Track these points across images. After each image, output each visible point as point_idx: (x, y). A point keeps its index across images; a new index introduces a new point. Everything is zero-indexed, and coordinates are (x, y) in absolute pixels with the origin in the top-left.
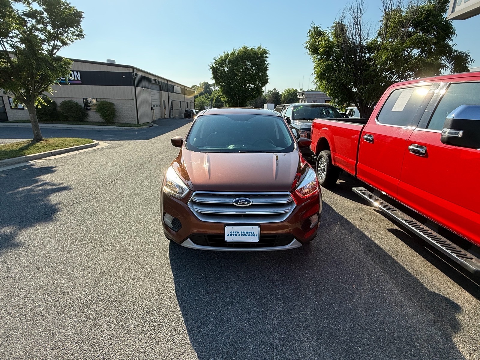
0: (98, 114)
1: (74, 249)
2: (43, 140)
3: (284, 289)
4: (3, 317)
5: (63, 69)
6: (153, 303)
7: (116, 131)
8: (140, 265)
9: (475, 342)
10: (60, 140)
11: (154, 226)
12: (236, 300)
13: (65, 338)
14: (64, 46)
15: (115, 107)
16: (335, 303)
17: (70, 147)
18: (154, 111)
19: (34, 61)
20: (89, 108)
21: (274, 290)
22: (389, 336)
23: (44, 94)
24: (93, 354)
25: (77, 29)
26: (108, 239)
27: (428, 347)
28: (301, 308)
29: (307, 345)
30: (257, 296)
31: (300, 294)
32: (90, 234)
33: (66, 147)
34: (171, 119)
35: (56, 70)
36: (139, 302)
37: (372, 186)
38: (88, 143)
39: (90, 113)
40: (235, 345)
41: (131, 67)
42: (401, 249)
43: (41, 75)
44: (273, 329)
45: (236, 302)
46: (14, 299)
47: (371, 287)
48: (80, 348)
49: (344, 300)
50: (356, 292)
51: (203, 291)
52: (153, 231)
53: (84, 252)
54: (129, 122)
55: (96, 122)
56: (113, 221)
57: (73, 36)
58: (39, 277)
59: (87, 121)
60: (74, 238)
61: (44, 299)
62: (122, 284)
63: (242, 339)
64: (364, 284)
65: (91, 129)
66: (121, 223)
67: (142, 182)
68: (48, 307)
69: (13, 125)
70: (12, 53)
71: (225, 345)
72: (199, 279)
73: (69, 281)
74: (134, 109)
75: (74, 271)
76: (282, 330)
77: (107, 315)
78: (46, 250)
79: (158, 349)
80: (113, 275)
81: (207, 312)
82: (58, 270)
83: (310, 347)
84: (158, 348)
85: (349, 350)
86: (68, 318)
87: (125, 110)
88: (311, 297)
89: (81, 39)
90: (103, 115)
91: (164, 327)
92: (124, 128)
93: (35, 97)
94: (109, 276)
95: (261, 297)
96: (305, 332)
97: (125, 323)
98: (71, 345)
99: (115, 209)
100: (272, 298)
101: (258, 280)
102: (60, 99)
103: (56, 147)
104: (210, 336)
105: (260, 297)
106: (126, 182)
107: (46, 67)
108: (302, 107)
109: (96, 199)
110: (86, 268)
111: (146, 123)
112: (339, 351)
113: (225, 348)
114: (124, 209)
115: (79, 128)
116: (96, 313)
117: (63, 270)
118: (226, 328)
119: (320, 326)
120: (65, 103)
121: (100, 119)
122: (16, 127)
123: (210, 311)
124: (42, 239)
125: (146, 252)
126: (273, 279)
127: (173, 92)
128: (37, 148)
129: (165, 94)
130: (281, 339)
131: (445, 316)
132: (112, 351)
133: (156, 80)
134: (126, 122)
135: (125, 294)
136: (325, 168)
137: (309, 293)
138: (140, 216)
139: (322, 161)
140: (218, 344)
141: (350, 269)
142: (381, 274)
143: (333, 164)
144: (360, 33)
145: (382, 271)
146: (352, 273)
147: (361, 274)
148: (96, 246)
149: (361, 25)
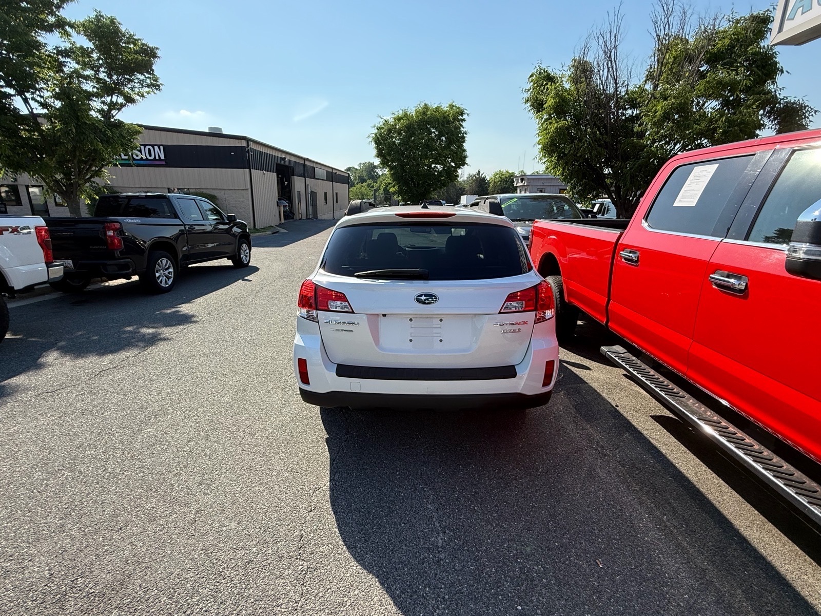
1: (68, 466)
3: (455, 570)
5: (124, 141)
8: (180, 506)
11: (230, 418)
14: (130, 104)
15: (218, 202)
18: (281, 208)
19: (72, 127)
21: (433, 572)
23: (94, 182)
25: (149, 76)
30: (396, 587)
31: (486, 583)
32: (108, 434)
34: (309, 220)
35: (112, 142)
41: (244, 138)
47: (636, 567)
49: (579, 602)
50: (604, 581)
52: (225, 429)
53: (83, 474)
57: (142, 87)
62: (129, 550)
64: (622, 561)
67: (235, 329)
70: (44, 116)
73: (29, 543)
74: (249, 206)
80: (121, 529)
87: (233, 207)
88: (510, 592)
89: (155, 91)
93: (79, 186)
94: (112, 530)
99: (171, 381)
100: (426, 594)
101: (404, 548)
105: (402, 592)
106: (207, 330)
107: (95, 138)
109: (145, 363)
110: (74, 511)
111: (268, 227)
114: (187, 381)
117: (28, 516)
124: (17, 445)
125: (199, 475)
126: (435, 544)
127: (314, 178)
129: (299, 180)
133: (285, 158)
135: (129, 578)
137: (505, 583)
138: (211, 398)
141: (594, 522)
142: (656, 534)
143: (567, 301)
144: (615, 75)
145: (658, 526)
146: (596, 532)
147: (616, 534)
148: (111, 461)
149: (617, 61)
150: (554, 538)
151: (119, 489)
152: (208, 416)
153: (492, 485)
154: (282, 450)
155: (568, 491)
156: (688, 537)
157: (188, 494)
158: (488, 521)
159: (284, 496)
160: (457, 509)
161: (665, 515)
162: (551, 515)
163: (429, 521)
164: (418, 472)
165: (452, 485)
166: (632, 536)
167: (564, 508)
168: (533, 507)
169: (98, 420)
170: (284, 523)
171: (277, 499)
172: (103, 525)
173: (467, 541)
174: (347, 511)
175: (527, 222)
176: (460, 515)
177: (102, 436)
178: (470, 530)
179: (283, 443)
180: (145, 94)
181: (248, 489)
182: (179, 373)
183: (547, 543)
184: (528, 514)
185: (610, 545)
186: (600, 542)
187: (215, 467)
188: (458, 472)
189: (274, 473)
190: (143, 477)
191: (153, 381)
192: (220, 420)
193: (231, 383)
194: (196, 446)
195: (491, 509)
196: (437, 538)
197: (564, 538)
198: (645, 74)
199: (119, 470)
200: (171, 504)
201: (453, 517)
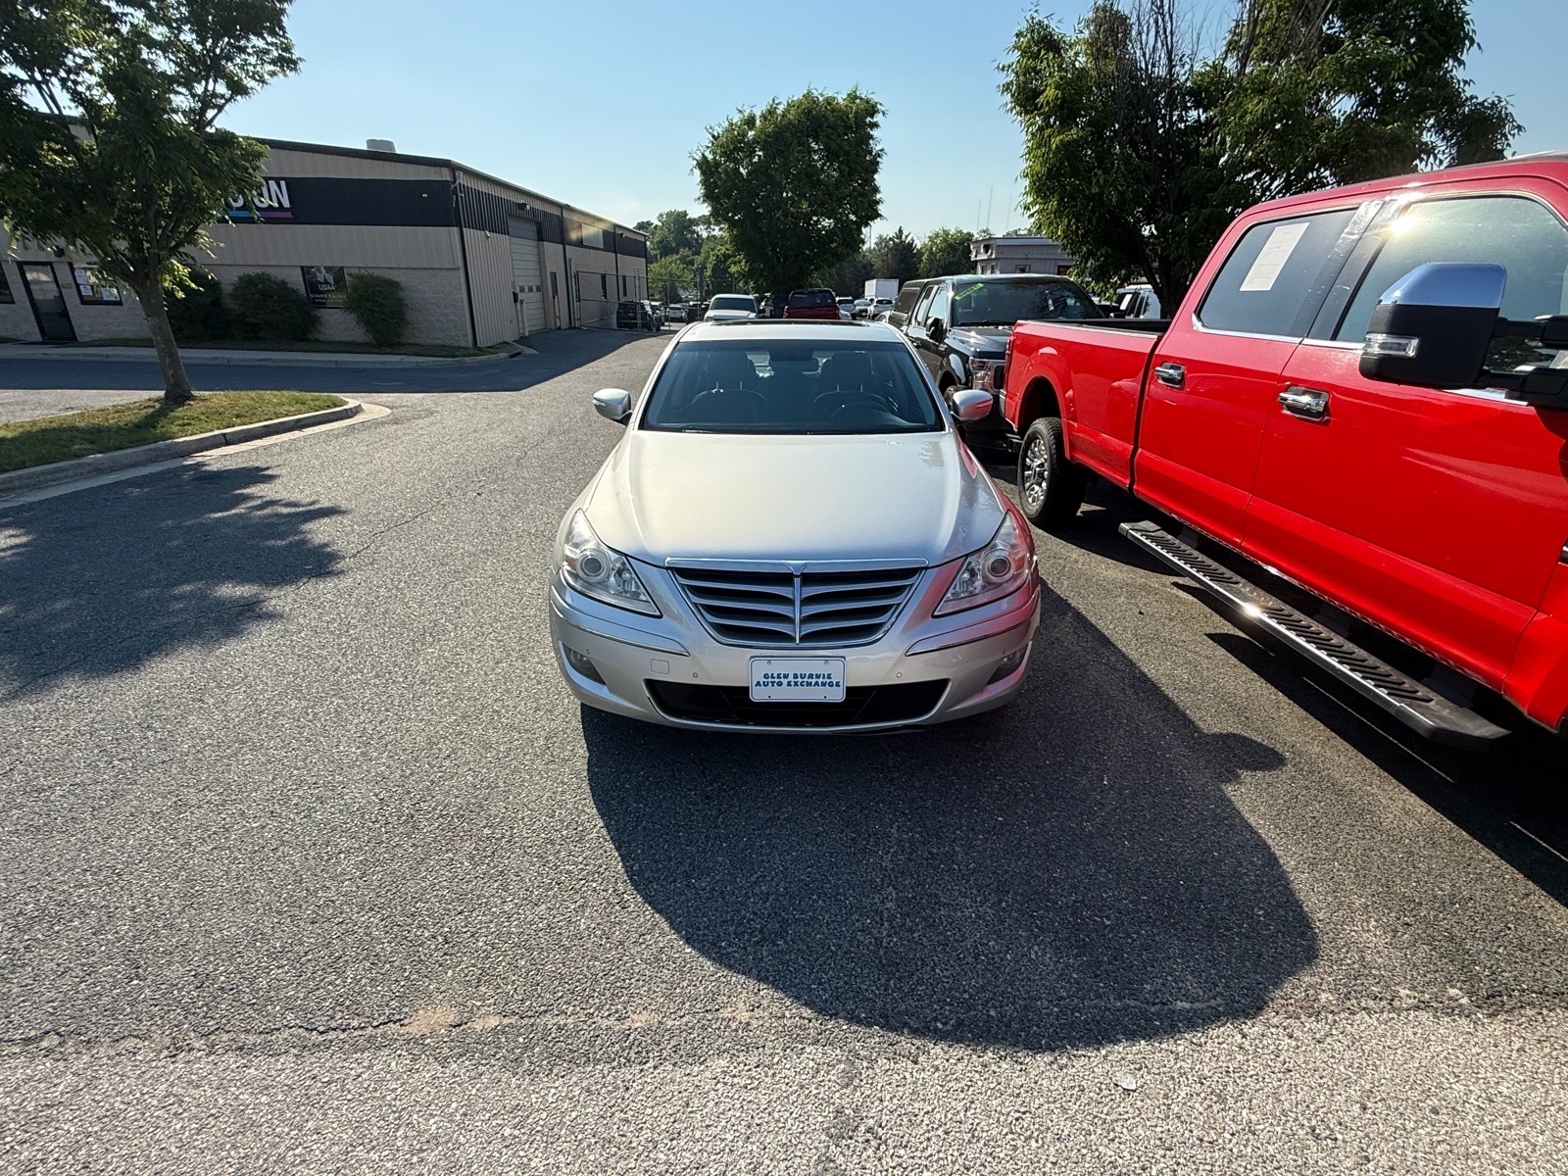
0: (352, 318)
2: (192, 398)
3: (915, 787)
4: (172, 852)
5: (239, 174)
6: (562, 821)
7: (412, 369)
8: (519, 733)
9: (1412, 906)
10: (247, 397)
12: (783, 814)
13: (341, 898)
14: (239, 98)
15: (402, 295)
16: (1049, 820)
17: (278, 418)
18: (522, 307)
19: (149, 146)
20: (322, 298)
21: (886, 790)
22: (1188, 894)
23: (186, 254)
24: (419, 933)
25: (274, 40)
26: (422, 669)
27: (1285, 917)
28: (958, 832)
29: (968, 915)
30: (840, 803)
31: (956, 799)
32: (370, 655)
33: (266, 420)
34: (576, 331)
35: (218, 176)
36: (523, 818)
38: (329, 406)
39: (326, 315)
40: (783, 914)
41: (445, 164)
42: (1246, 691)
43: (175, 192)
44: (883, 880)
45: (785, 820)
46: (192, 813)
47: (1151, 782)
48: (382, 920)
49: (1075, 812)
50: (1108, 794)
51: (695, 794)
54: (448, 343)
55: (347, 344)
56: (430, 623)
57: (262, 64)
58: (247, 762)
59: (317, 341)
60: (328, 666)
61: (272, 812)
63: (800, 902)
64: (1133, 777)
65: (332, 366)
66: (455, 628)
67: (504, 517)
68: (286, 831)
69: (95, 355)
70: (80, 122)
71: (755, 914)
72: (682, 764)
74: (462, 302)
75: (342, 748)
76: (907, 882)
77: (443, 848)
78: (255, 697)
79: (584, 923)
80: (449, 756)
81: (707, 841)
82: (295, 744)
83: (979, 917)
84: (583, 921)
85: (1078, 924)
86: (342, 856)
87: (432, 304)
88: (988, 806)
89: (288, 72)
90: (368, 322)
91: (596, 875)
92: (434, 362)
93: (160, 262)
94: (437, 758)
95: (852, 807)
96: (967, 886)
97: (492, 865)
98: (359, 913)
99: (432, 589)
100: (880, 809)
101: (844, 768)
102: (232, 269)
103: (234, 420)
104: (716, 894)
105: (848, 808)
106: (456, 517)
107: (188, 167)
109: (376, 566)
110: (372, 739)
111: (501, 344)
112: (1054, 927)
113: (758, 921)
114: (459, 590)
115: (296, 361)
116: (414, 845)
117: (310, 746)
118: (758, 878)
119: (1007, 872)
120: (248, 283)
121: (359, 334)
122: (105, 359)
123: (716, 838)
124: (239, 670)
125: (531, 700)
126: (885, 764)
127: (581, 244)
129: (552, 249)
130: (903, 902)
131: (1344, 850)
132: (466, 926)
133: (524, 205)
134: (438, 342)
135: (486, 801)
136: (1043, 470)
137: (981, 798)
138: (507, 610)
139: (1036, 449)
140: (739, 911)
141: (1099, 742)
142: (1182, 750)
143: (1069, 458)
144: (1169, 42)
145: (1185, 744)
149: (1174, 16)
150: (1044, 755)
151: (423, 716)
162: (1040, 735)
166: (1149, 753)
167: (1058, 728)
168: (1016, 725)
169: (344, 639)
175: (1000, 328)
180: (266, 77)
182: (439, 579)
183: (1035, 761)
184: (1008, 733)
185: (1119, 763)
186: (1106, 760)
190: (449, 703)
191: (403, 589)
194: (511, 669)
197: (1058, 756)
198: (1225, 38)
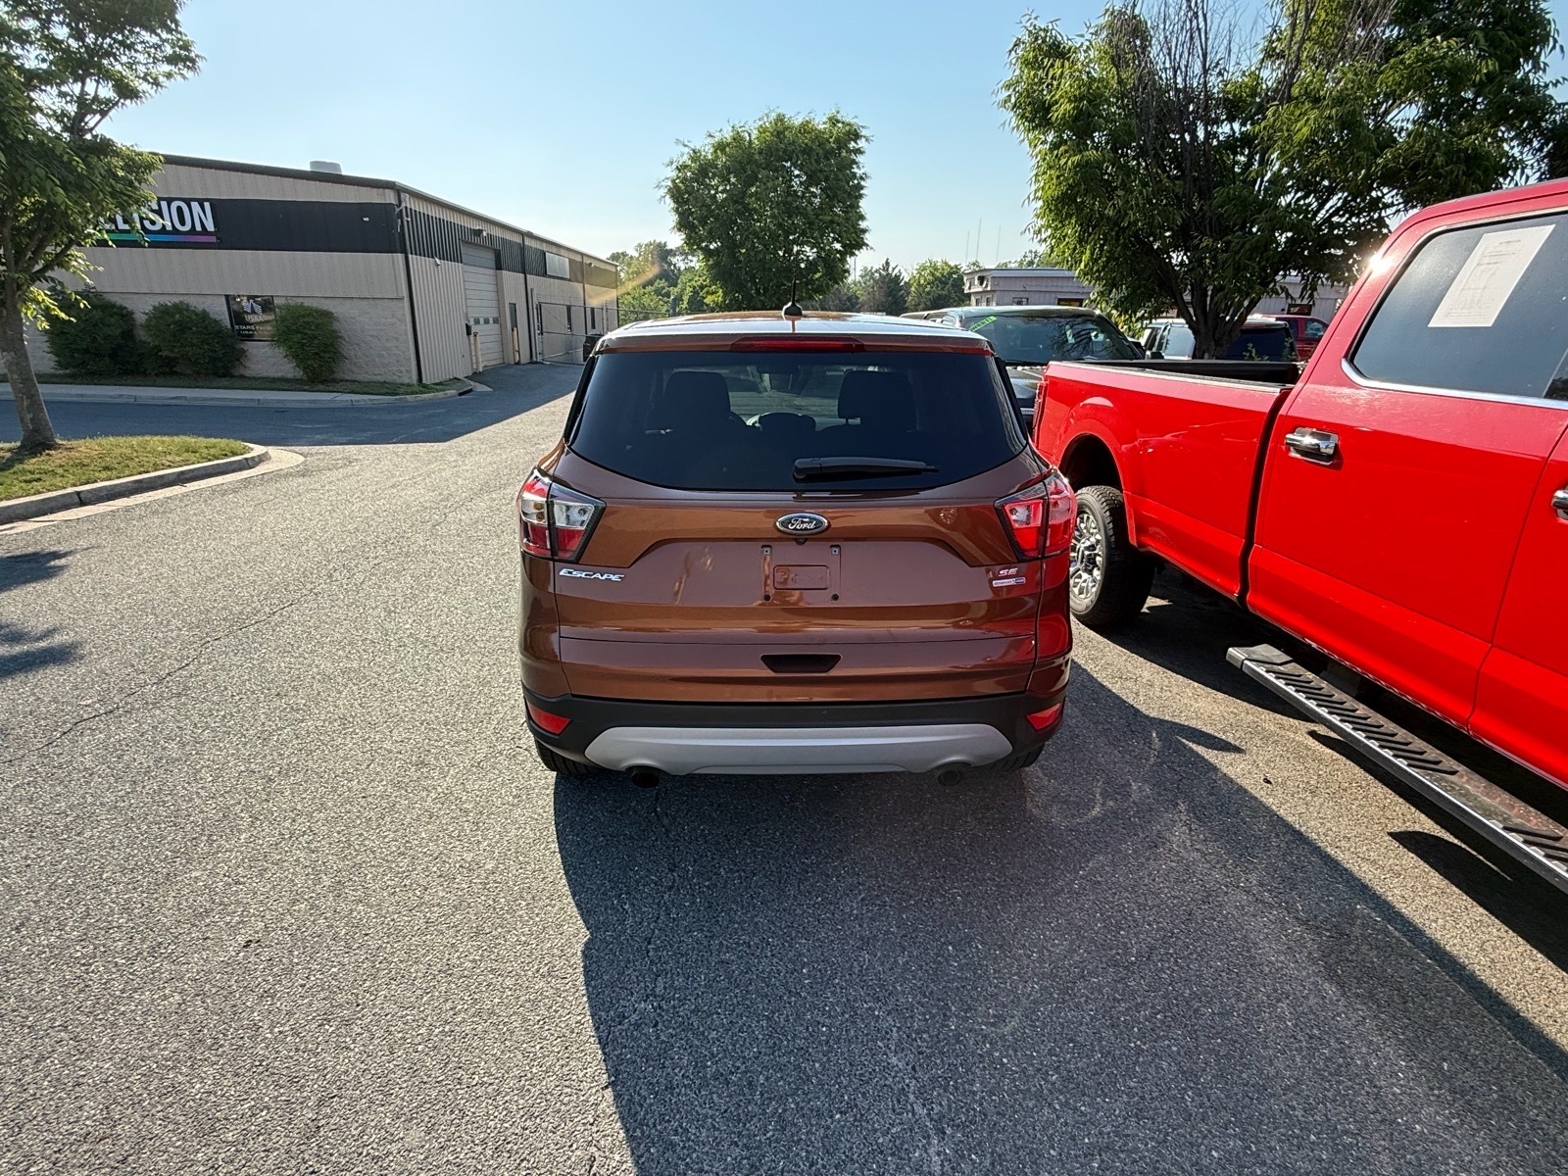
0: (281, 351)
2: (56, 447)
5: (119, 186)
7: (339, 409)
8: (277, 1086)
10: (121, 445)
14: (128, 102)
15: (336, 326)
17: (156, 470)
18: (475, 341)
20: (249, 330)
23: (53, 280)
25: (169, 36)
32: (93, 888)
33: (140, 473)
34: (537, 366)
35: (89, 187)
37: (1314, 645)
38: (226, 455)
39: (252, 348)
41: (390, 185)
43: (36, 207)
54: (389, 379)
55: (274, 380)
56: (217, 813)
59: (242, 377)
65: (255, 404)
67: (390, 612)
74: (406, 334)
87: (372, 336)
89: (186, 73)
90: (298, 355)
92: (371, 400)
93: (19, 287)
102: (147, 298)
103: (97, 474)
106: (326, 614)
107: (50, 177)
108: (993, 318)
109: (183, 699)
111: (449, 380)
114: (285, 743)
115: (212, 399)
120: (163, 313)
121: (288, 369)
127: (545, 274)
128: (29, 477)
129: (512, 279)
133: (480, 231)
134: (379, 378)
136: (1096, 555)
139: (1083, 526)
141: (1287, 1089)
142: (1437, 1113)
145: (1436, 1092)
146: (1299, 1113)
147: (1346, 1119)
148: (98, 965)
150: (1205, 1137)
151: (120, 1043)
152: (339, 833)
153: (1030, 995)
154: (521, 916)
155: (1210, 1003)
156: (1510, 1119)
157: (297, 1050)
158: (1039, 1096)
159: (538, 1047)
160: (962, 1065)
161: (1445, 1060)
162: (1184, 1072)
163: (899, 1102)
164: (852, 967)
165: (939, 1000)
166: (1383, 1121)
167: (1211, 1051)
168: (1139, 1051)
169: (67, 851)
170: (544, 1125)
171: (520, 1056)
172: (76, 1151)
173: (1000, 1156)
174: (697, 1082)
175: (1032, 368)
176: (972, 1083)
177: (78, 893)
178: (1002, 1124)
179: (522, 897)
180: (161, 79)
181: (447, 1029)
182: (263, 724)
183: (1192, 1153)
184: (1129, 1074)
185: (1339, 1151)
186: (1313, 1143)
187: (361, 971)
188: (947, 961)
189: (509, 982)
190: (180, 1005)
191: (203, 744)
192: (367, 842)
193: (387, 745)
194: (311, 915)
195: (1042, 1061)
196: (926, 1151)
197: (1229, 1136)
199: (120, 987)
200: (254, 1082)
201: (956, 1089)
